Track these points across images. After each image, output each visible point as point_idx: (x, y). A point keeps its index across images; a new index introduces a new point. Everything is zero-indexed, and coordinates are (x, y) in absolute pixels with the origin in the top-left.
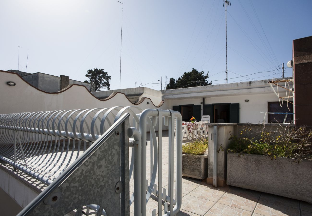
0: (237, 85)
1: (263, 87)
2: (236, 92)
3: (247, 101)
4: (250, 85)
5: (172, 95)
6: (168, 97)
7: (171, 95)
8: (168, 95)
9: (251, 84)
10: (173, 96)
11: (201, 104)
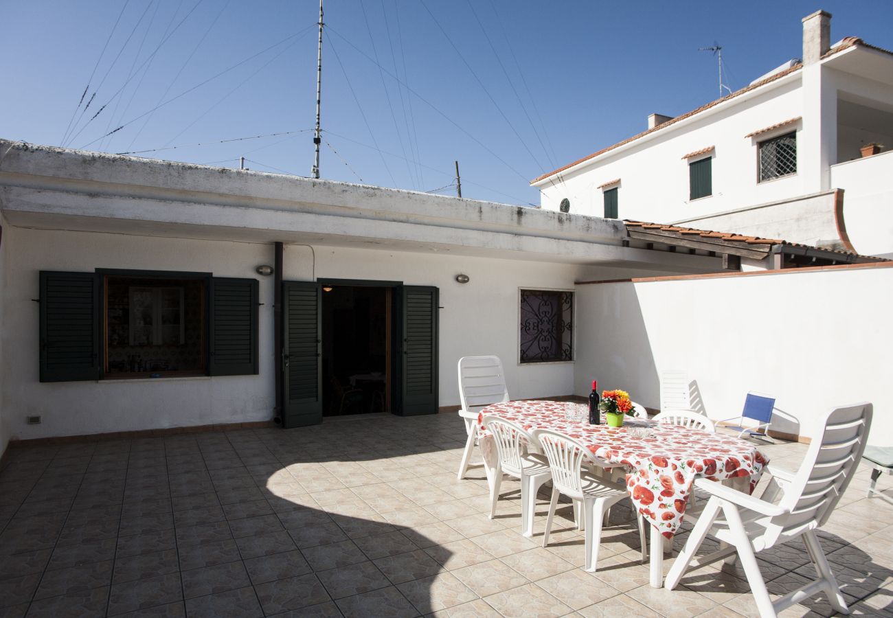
0: (477, 210)
1: (555, 239)
2: (474, 238)
3: (462, 279)
4: (519, 222)
5: (92, 195)
6: (44, 206)
7: (76, 192)
8: (40, 189)
9: (524, 219)
10: (99, 201)
11: (261, 273)
